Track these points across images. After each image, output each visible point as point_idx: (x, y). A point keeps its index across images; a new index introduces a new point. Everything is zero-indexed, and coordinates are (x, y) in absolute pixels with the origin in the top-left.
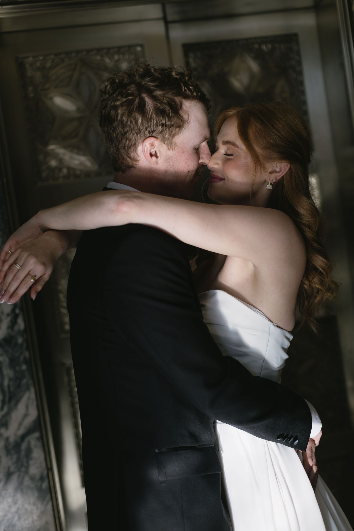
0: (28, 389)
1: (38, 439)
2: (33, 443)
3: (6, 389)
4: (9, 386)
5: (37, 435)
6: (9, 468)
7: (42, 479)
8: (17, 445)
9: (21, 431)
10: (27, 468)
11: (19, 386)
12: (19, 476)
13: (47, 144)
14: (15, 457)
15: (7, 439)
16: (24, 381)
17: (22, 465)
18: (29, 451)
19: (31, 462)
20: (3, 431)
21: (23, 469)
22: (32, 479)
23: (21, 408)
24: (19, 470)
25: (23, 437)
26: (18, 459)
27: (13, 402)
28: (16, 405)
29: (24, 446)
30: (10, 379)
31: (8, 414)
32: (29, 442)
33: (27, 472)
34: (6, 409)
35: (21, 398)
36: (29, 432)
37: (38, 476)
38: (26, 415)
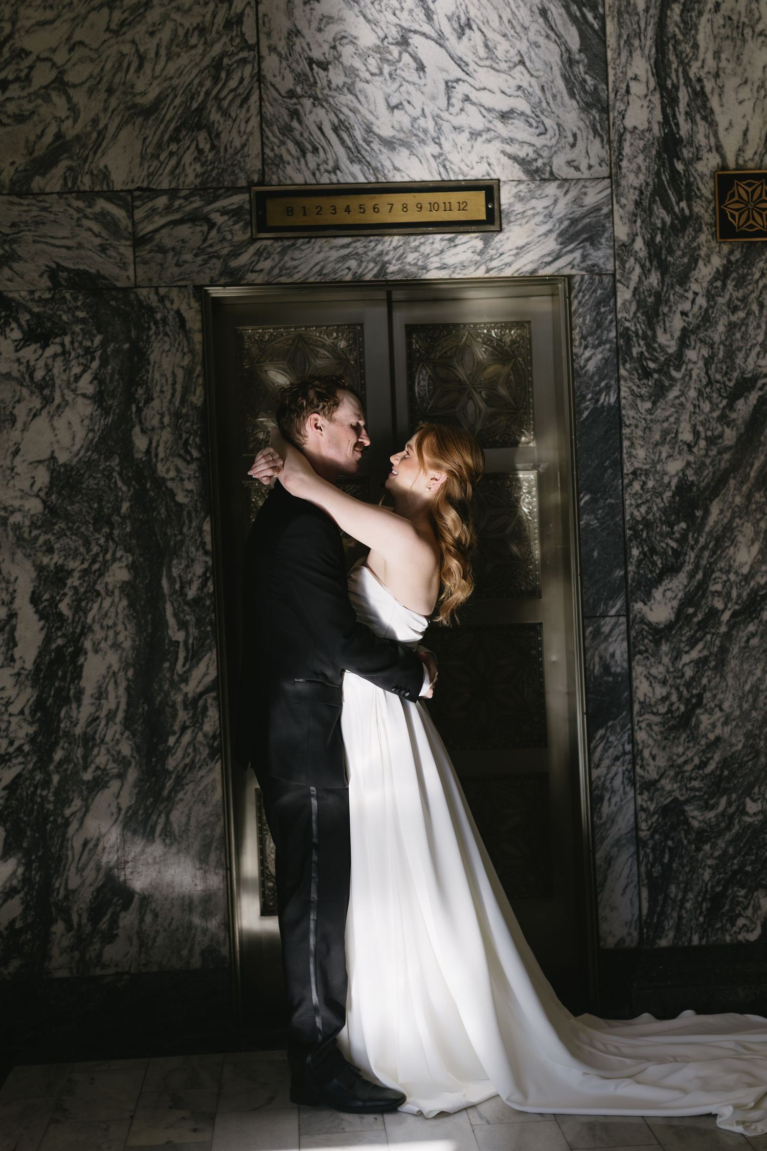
0: (211, 650)
1: (214, 698)
2: (209, 701)
3: (190, 647)
4: (193, 644)
5: (214, 694)
6: (185, 722)
7: (214, 737)
8: (195, 700)
9: (199, 690)
10: (202, 724)
11: (203, 645)
12: (193, 731)
13: (257, 417)
14: (191, 712)
15: (187, 694)
16: (208, 641)
17: (197, 722)
18: (205, 709)
19: (206, 720)
20: (182, 686)
21: (197, 725)
22: (205, 735)
23: (202, 666)
24: (194, 726)
25: (201, 694)
26: (194, 715)
27: (194, 661)
28: (198, 663)
29: (201, 703)
30: (195, 638)
31: (189, 670)
32: (206, 700)
33: (201, 729)
34: (187, 666)
35: (203, 657)
36: (207, 691)
37: (211, 734)
38: (205, 674)
